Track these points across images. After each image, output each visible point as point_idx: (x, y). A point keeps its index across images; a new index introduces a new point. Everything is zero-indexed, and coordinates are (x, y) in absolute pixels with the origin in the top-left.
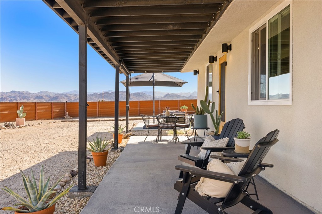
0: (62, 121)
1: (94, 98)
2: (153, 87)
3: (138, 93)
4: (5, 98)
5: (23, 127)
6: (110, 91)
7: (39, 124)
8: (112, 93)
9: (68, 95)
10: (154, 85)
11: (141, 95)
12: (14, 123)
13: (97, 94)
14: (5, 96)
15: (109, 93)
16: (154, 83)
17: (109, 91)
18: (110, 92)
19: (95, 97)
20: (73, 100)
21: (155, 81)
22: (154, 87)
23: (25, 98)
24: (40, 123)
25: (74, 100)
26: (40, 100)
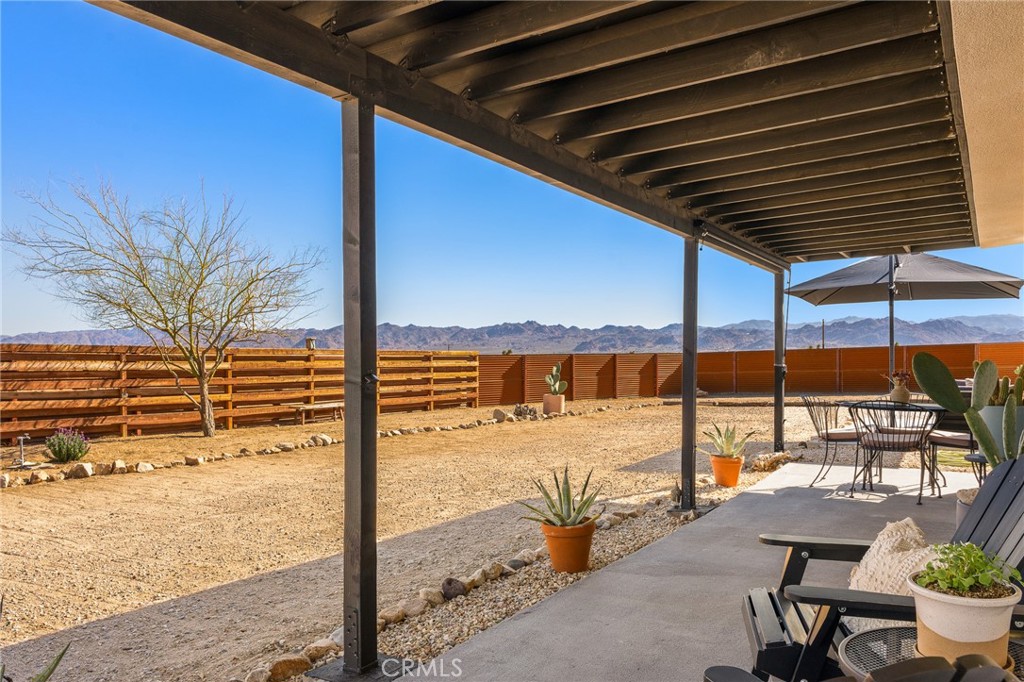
0: (665, 404)
1: (805, 339)
2: (888, 302)
3: (938, 321)
4: (590, 342)
5: (555, 416)
6: (849, 318)
7: (600, 410)
8: (855, 323)
9: (736, 333)
10: (891, 297)
11: (946, 326)
12: (539, 407)
13: (812, 327)
14: (590, 338)
15: (848, 325)
16: (891, 290)
17: (846, 318)
18: (849, 322)
19: (807, 337)
20: (748, 344)
21: (896, 283)
22: (891, 305)
23: (633, 341)
24: (604, 408)
25: (749, 347)
26: (668, 346)
